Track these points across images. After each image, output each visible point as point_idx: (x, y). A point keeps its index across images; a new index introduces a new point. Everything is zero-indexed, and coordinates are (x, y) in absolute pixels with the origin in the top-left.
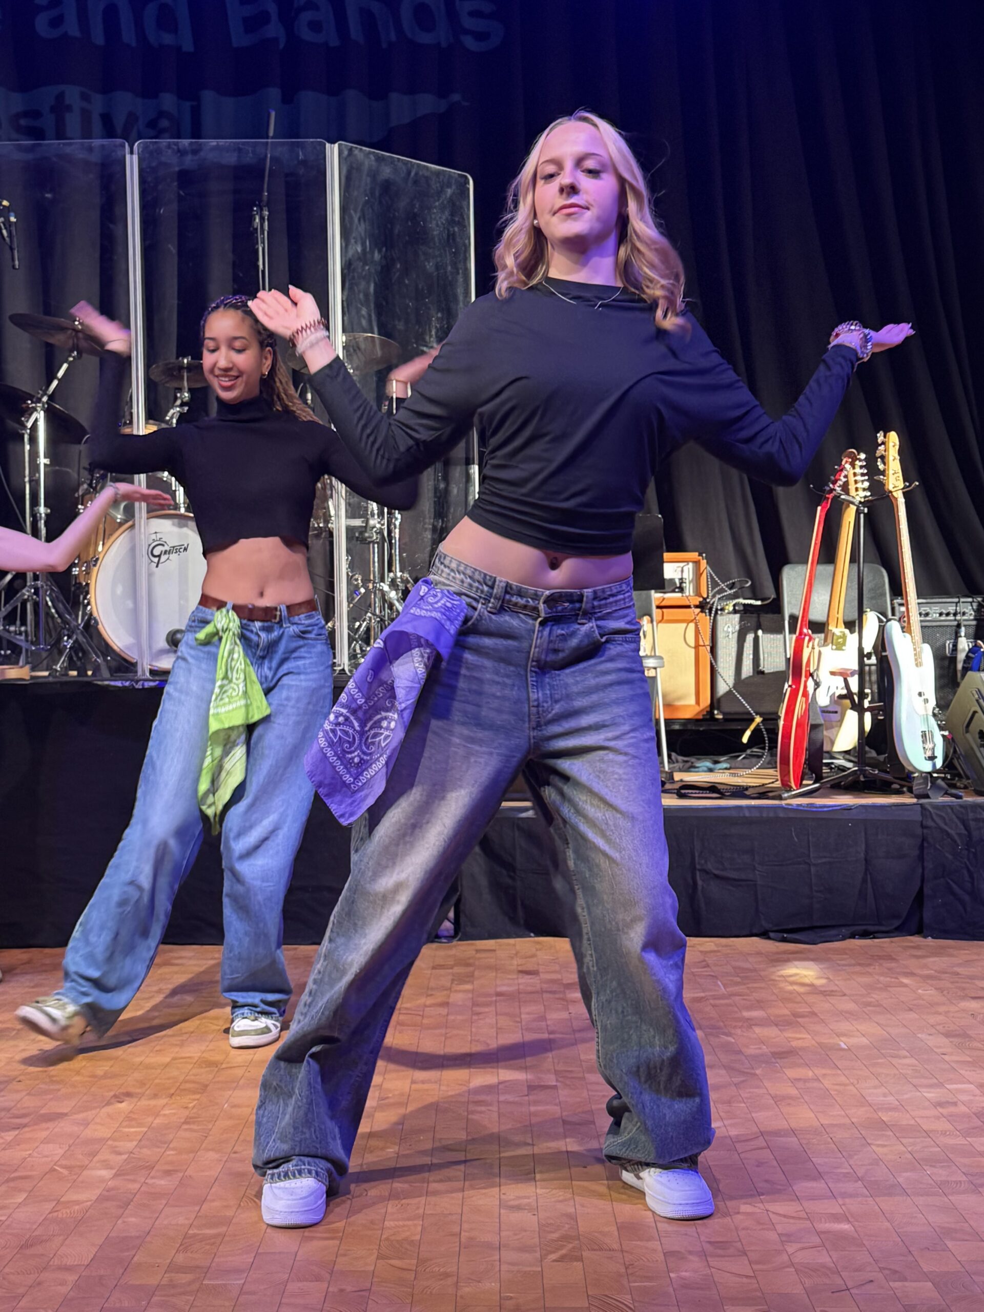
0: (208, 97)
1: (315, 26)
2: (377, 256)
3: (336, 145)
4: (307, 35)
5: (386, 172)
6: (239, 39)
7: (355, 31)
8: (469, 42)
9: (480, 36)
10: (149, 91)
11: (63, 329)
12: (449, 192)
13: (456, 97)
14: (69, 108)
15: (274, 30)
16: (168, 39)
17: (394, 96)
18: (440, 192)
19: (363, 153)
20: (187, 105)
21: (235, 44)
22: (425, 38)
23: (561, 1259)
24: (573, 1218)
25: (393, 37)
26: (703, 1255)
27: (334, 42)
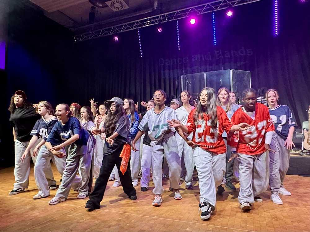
2: (237, 83)
3: (231, 70)
4: (226, 56)
5: (238, 72)
6: (217, 58)
7: (232, 55)
9: (250, 54)
12: (247, 74)
13: (247, 62)
15: (222, 56)
16: (208, 59)
18: (245, 75)
19: (235, 70)
22: (242, 55)
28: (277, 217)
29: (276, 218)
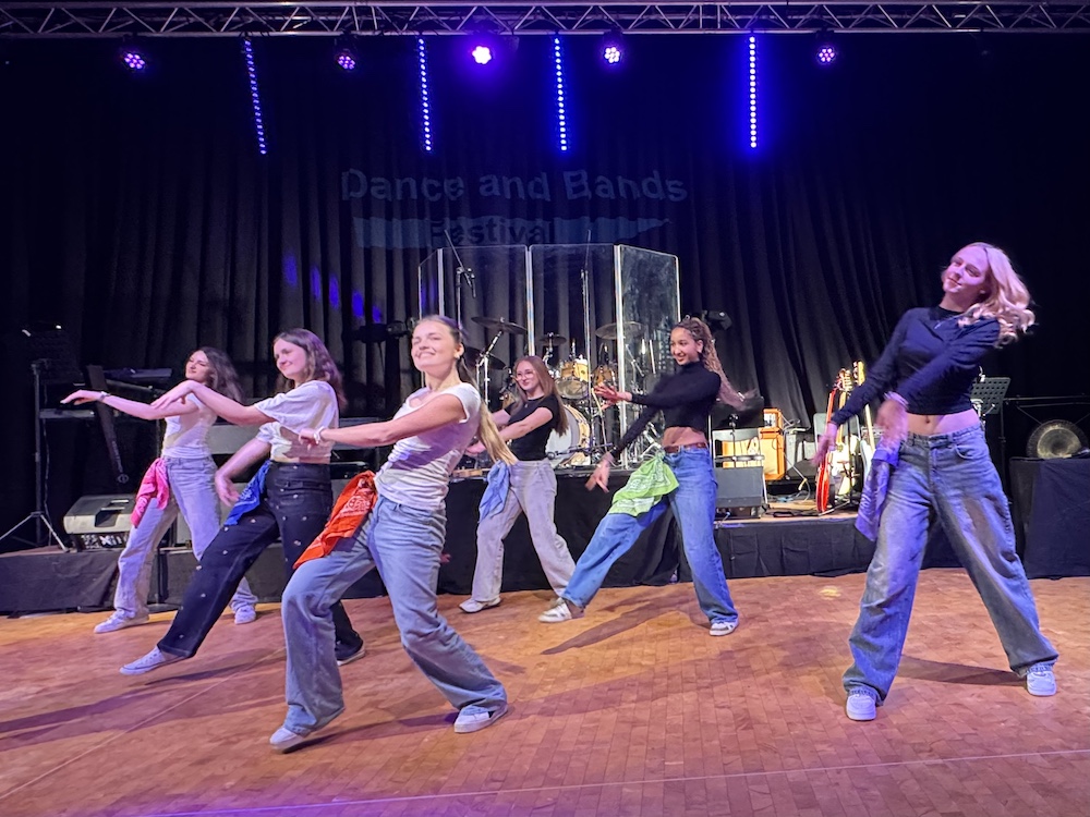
0: (557, 220)
1: (605, 191)
3: (619, 246)
4: (601, 194)
5: (641, 256)
6: (571, 196)
7: (623, 193)
8: (672, 197)
9: (676, 195)
10: (531, 217)
11: (496, 322)
12: (668, 264)
13: (667, 220)
14: (495, 225)
15: (587, 193)
16: (539, 196)
17: (639, 219)
18: (664, 264)
20: (548, 223)
21: (569, 197)
22: (653, 196)
23: (744, 729)
24: (746, 710)
25: (639, 195)
26: (803, 723)
27: (613, 198)
28: (749, 719)
29: (746, 721)
